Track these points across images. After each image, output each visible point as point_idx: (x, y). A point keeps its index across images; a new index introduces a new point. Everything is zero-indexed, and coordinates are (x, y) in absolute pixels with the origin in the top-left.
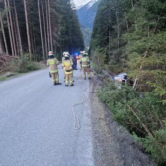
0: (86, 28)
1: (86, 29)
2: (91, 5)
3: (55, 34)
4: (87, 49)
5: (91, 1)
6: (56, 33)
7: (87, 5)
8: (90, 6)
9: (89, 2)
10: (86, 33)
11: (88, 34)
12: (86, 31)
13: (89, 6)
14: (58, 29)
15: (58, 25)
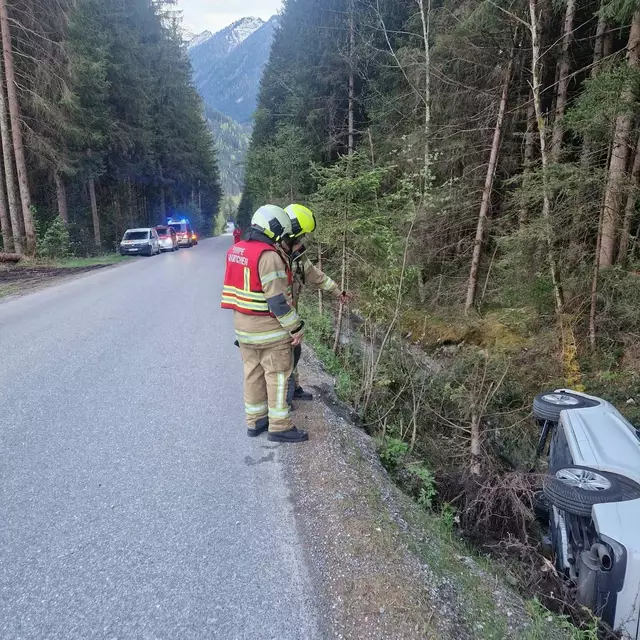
0: (227, 121)
1: (224, 126)
2: (243, 34)
3: (38, 100)
4: (231, 203)
5: (243, 19)
6: (51, 94)
7: (228, 31)
8: (242, 38)
9: (238, 24)
10: (227, 140)
11: (236, 146)
12: (227, 132)
13: (237, 36)
14: (60, 72)
15: (61, 44)
